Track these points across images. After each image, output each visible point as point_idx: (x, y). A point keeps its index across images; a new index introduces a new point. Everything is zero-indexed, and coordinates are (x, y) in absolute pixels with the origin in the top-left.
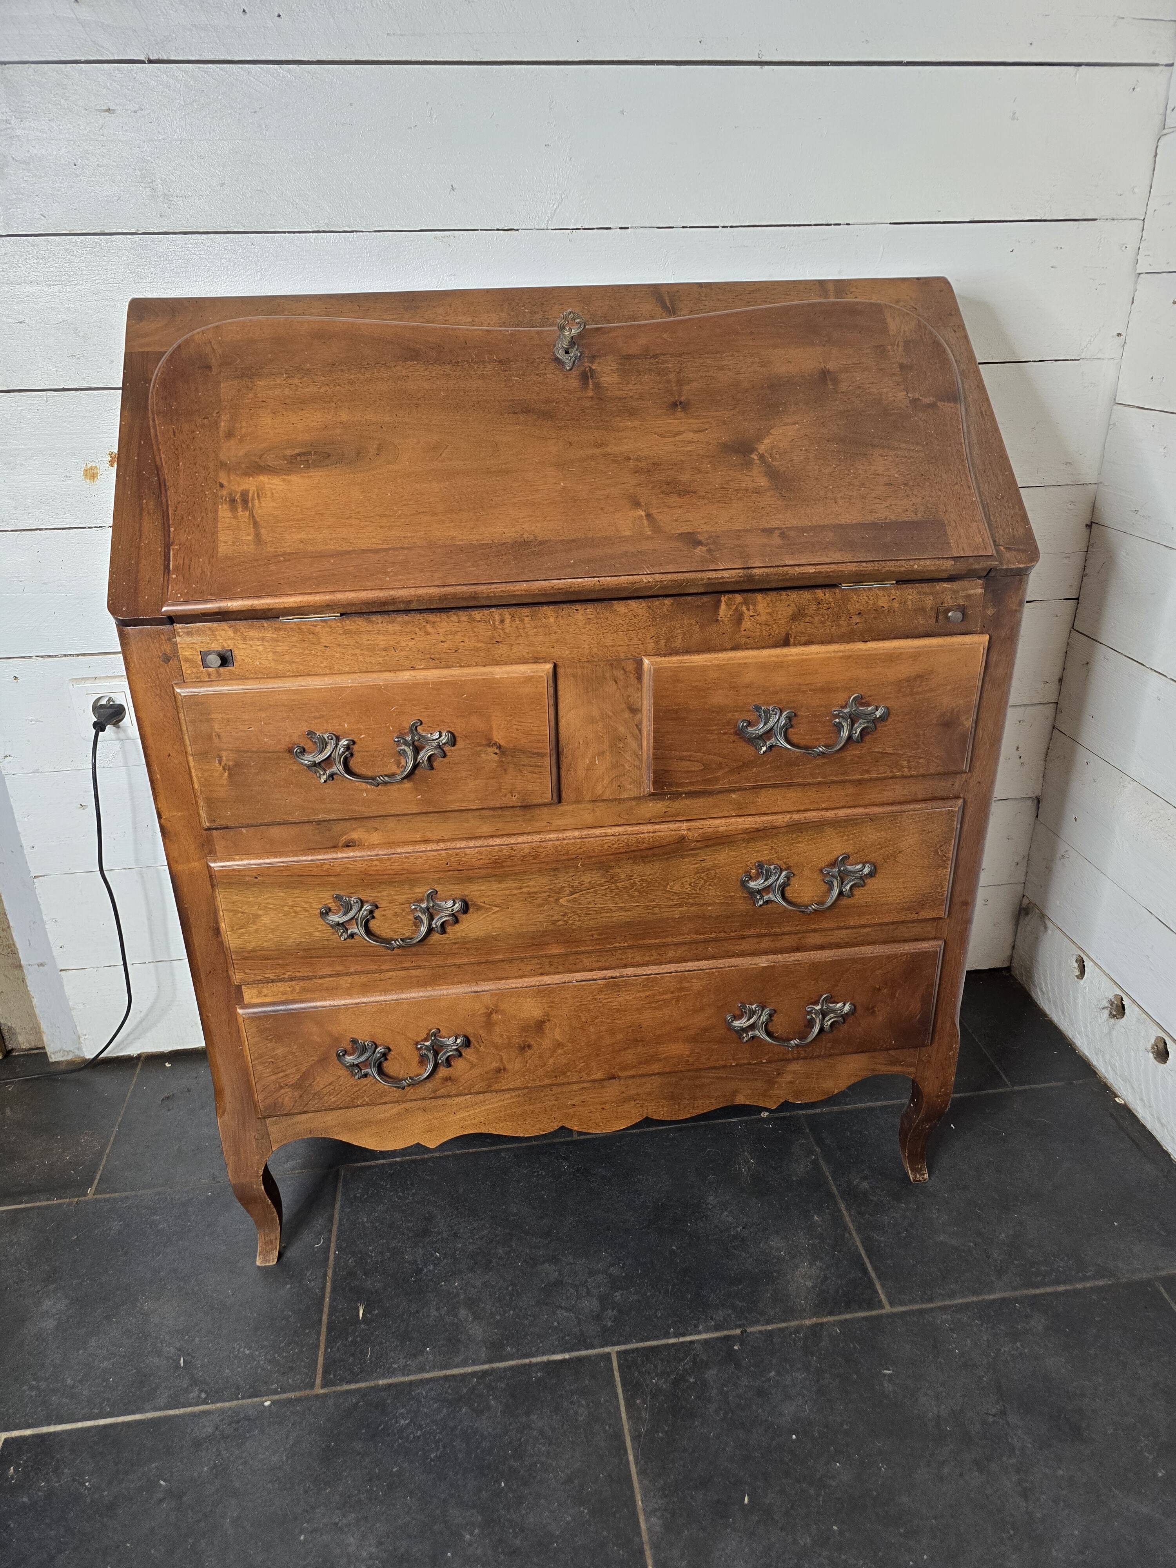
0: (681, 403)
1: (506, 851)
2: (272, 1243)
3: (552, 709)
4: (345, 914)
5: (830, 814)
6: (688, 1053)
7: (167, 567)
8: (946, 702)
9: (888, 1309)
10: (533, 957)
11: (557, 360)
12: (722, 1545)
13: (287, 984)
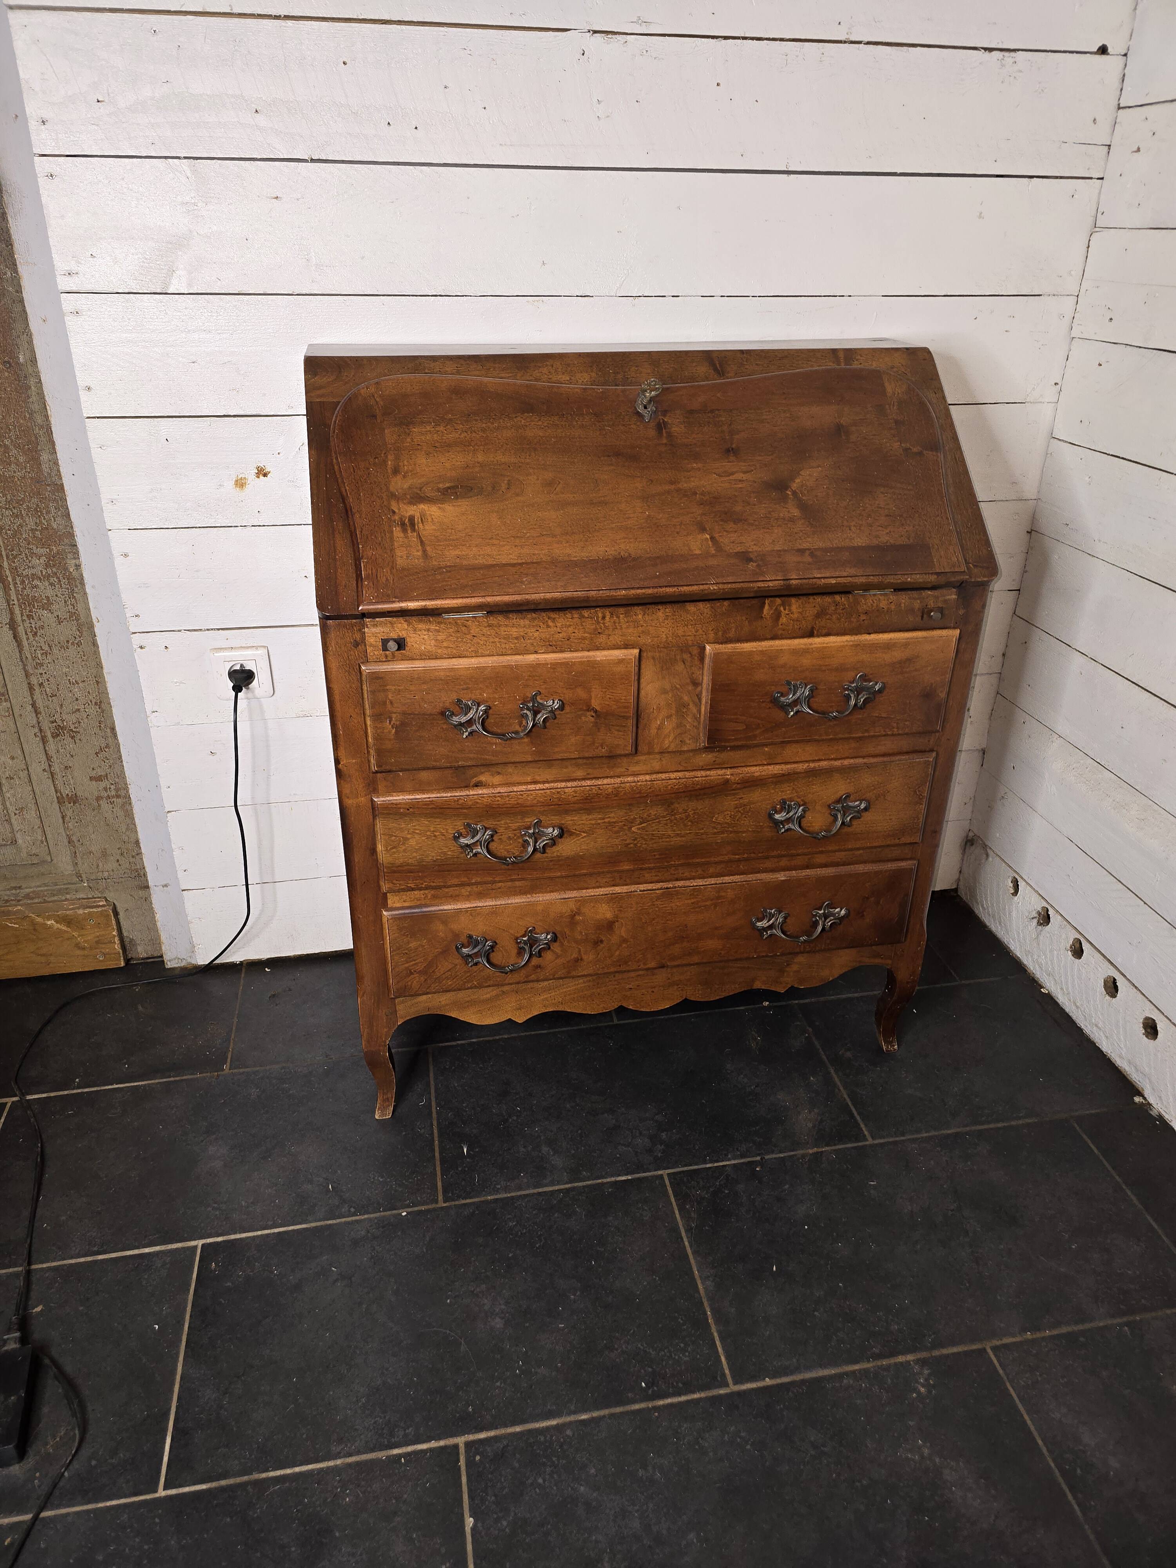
0: (732, 449)
1: (594, 790)
2: (388, 1101)
3: (636, 683)
4: (473, 837)
5: (837, 763)
6: (721, 947)
7: (359, 575)
8: (927, 679)
9: (870, 1141)
10: (608, 872)
11: (638, 414)
12: (760, 1297)
13: (422, 892)
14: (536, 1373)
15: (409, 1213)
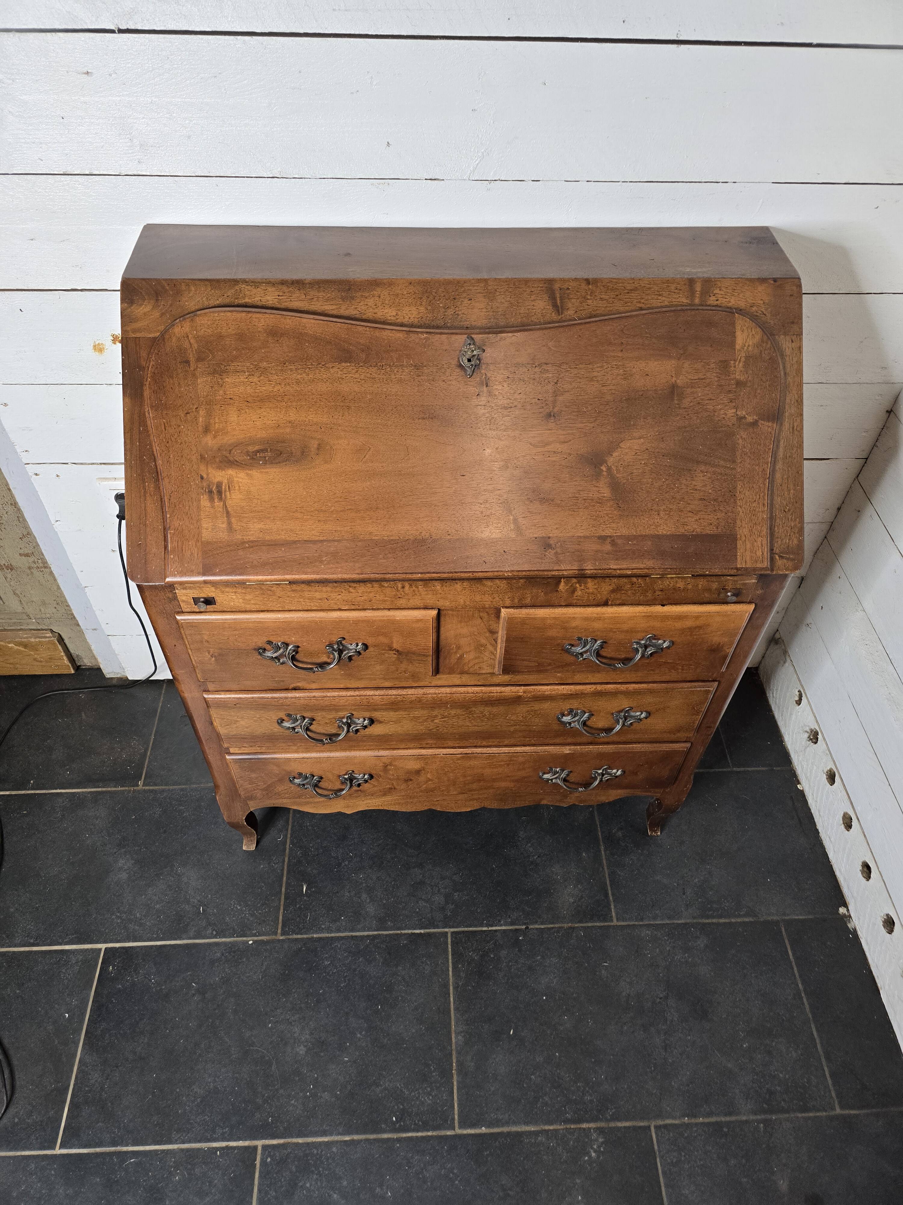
0: (554, 414)
1: (399, 698)
2: (252, 840)
3: (435, 633)
4: (294, 723)
5: (623, 687)
6: (512, 786)
7: (166, 547)
8: (716, 639)
9: (615, 922)
12: (495, 1056)
13: (256, 747)
14: (321, 1097)
15: (254, 942)
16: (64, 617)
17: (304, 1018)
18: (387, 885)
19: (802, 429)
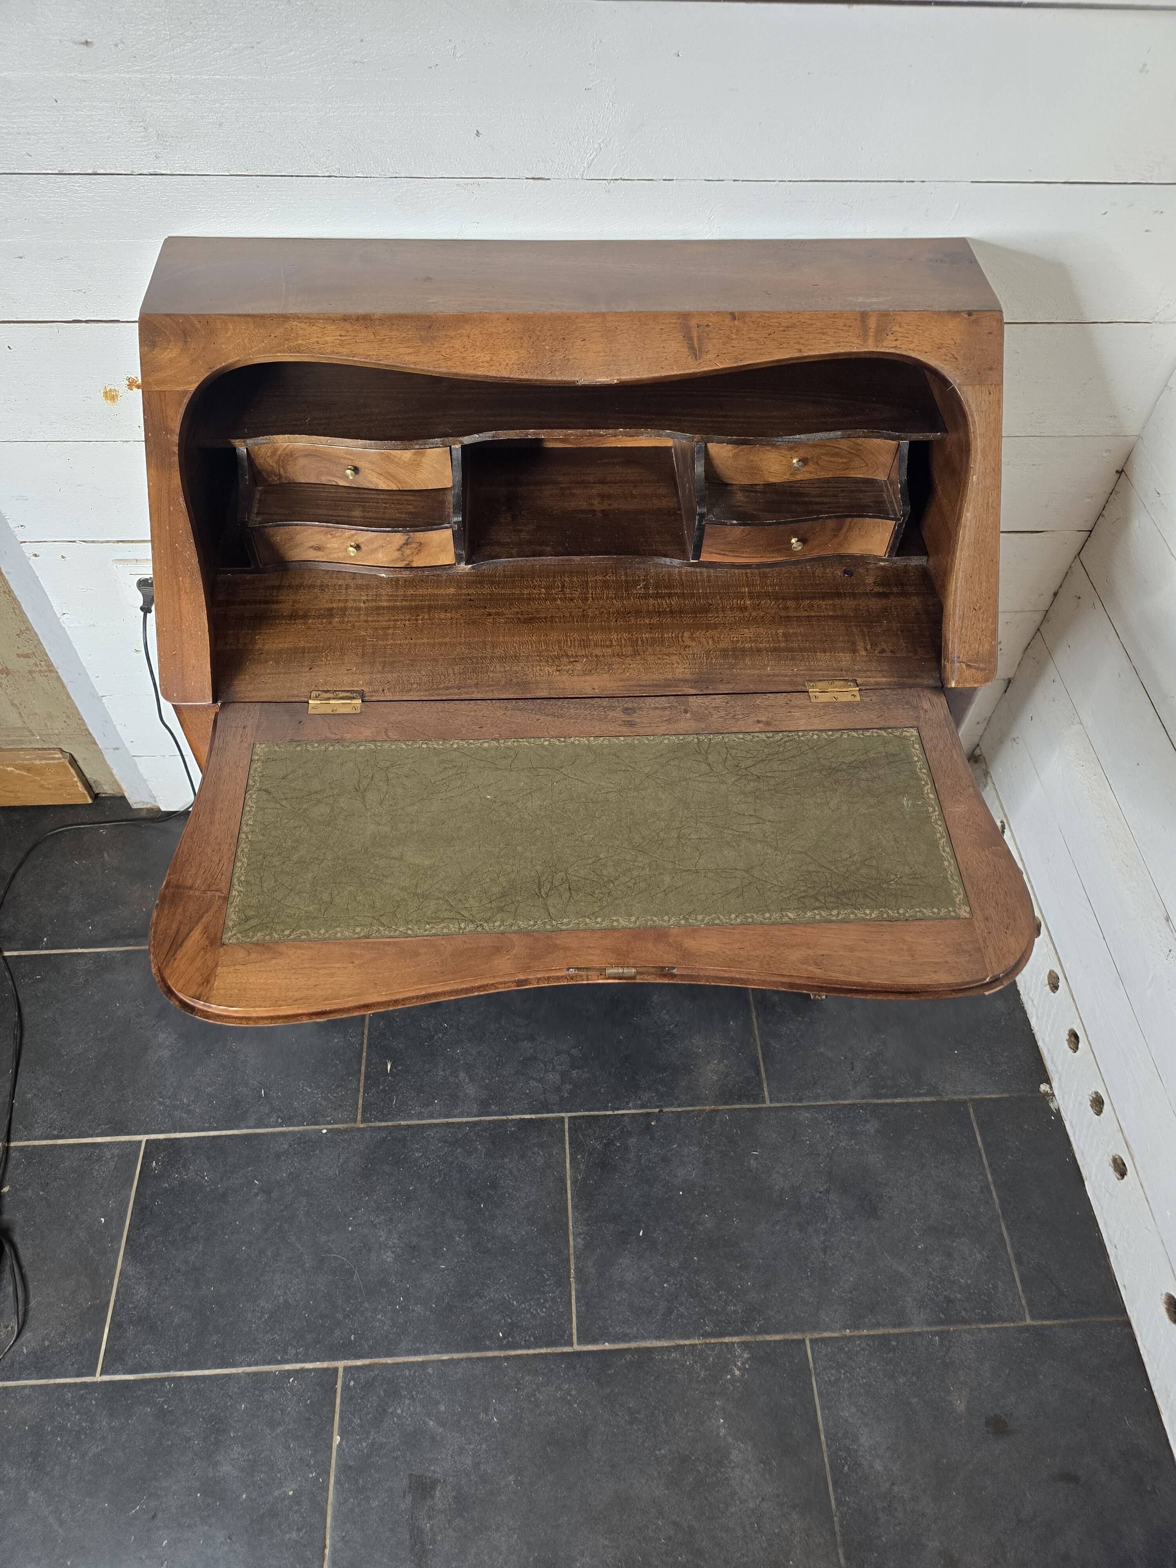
9: (768, 1104)
12: (621, 1261)
15: (329, 1131)
16: (76, 733)
17: (391, 1219)
18: (490, 1062)
19: (999, 505)
